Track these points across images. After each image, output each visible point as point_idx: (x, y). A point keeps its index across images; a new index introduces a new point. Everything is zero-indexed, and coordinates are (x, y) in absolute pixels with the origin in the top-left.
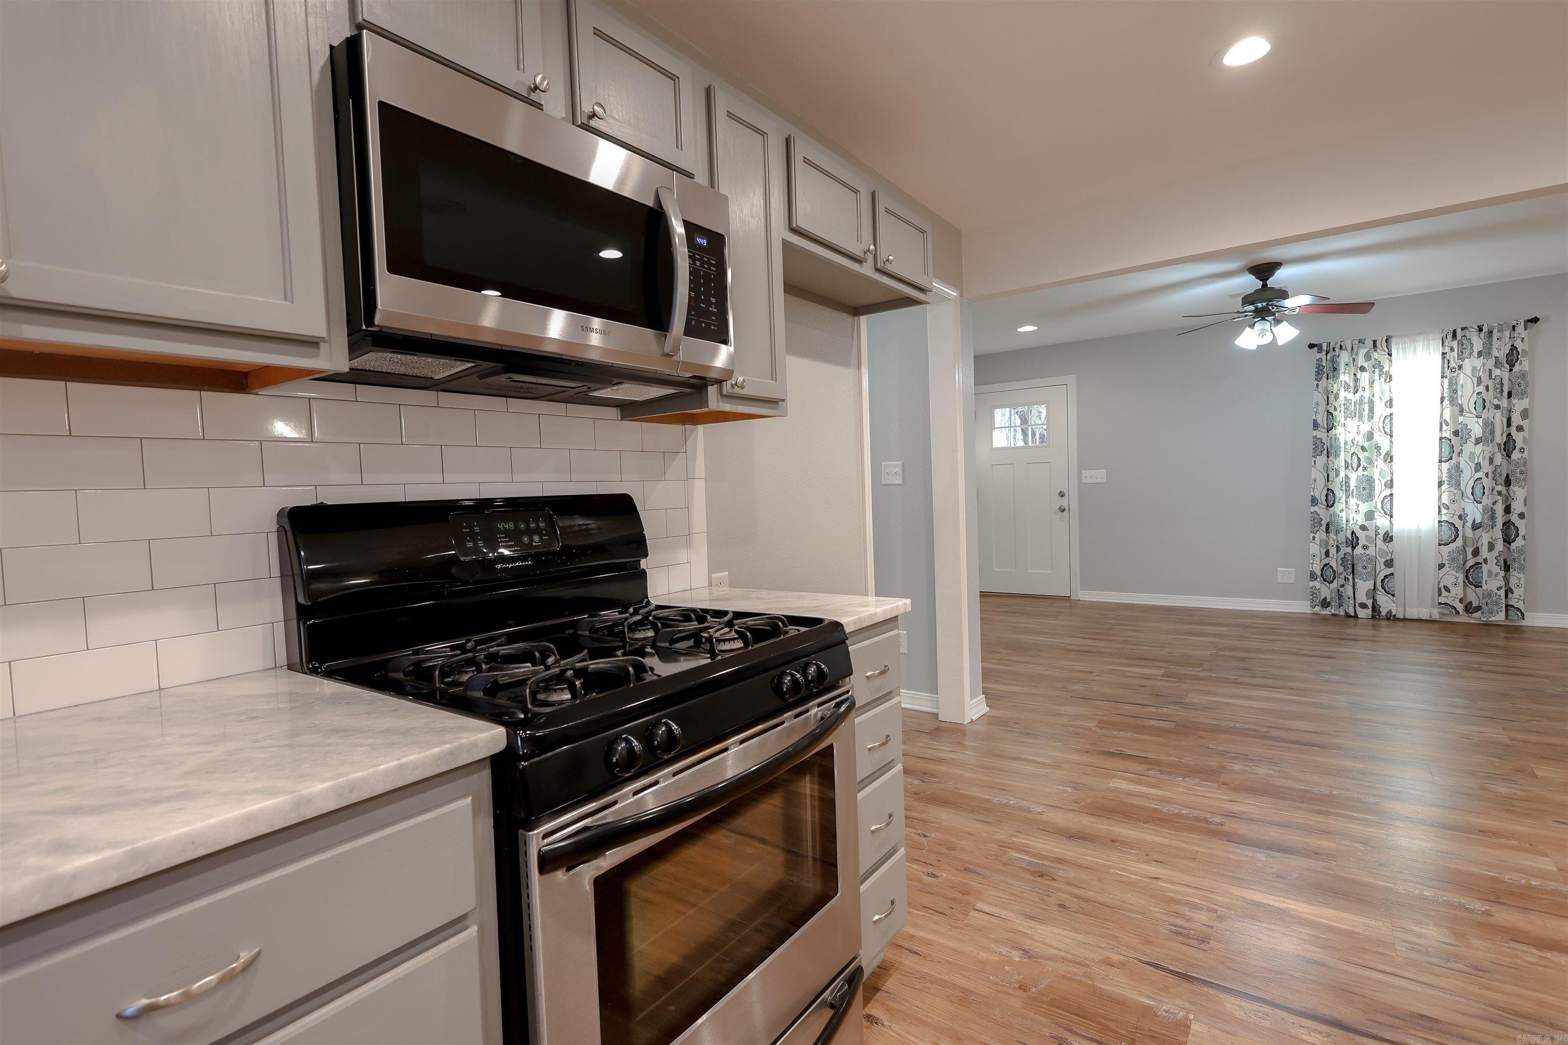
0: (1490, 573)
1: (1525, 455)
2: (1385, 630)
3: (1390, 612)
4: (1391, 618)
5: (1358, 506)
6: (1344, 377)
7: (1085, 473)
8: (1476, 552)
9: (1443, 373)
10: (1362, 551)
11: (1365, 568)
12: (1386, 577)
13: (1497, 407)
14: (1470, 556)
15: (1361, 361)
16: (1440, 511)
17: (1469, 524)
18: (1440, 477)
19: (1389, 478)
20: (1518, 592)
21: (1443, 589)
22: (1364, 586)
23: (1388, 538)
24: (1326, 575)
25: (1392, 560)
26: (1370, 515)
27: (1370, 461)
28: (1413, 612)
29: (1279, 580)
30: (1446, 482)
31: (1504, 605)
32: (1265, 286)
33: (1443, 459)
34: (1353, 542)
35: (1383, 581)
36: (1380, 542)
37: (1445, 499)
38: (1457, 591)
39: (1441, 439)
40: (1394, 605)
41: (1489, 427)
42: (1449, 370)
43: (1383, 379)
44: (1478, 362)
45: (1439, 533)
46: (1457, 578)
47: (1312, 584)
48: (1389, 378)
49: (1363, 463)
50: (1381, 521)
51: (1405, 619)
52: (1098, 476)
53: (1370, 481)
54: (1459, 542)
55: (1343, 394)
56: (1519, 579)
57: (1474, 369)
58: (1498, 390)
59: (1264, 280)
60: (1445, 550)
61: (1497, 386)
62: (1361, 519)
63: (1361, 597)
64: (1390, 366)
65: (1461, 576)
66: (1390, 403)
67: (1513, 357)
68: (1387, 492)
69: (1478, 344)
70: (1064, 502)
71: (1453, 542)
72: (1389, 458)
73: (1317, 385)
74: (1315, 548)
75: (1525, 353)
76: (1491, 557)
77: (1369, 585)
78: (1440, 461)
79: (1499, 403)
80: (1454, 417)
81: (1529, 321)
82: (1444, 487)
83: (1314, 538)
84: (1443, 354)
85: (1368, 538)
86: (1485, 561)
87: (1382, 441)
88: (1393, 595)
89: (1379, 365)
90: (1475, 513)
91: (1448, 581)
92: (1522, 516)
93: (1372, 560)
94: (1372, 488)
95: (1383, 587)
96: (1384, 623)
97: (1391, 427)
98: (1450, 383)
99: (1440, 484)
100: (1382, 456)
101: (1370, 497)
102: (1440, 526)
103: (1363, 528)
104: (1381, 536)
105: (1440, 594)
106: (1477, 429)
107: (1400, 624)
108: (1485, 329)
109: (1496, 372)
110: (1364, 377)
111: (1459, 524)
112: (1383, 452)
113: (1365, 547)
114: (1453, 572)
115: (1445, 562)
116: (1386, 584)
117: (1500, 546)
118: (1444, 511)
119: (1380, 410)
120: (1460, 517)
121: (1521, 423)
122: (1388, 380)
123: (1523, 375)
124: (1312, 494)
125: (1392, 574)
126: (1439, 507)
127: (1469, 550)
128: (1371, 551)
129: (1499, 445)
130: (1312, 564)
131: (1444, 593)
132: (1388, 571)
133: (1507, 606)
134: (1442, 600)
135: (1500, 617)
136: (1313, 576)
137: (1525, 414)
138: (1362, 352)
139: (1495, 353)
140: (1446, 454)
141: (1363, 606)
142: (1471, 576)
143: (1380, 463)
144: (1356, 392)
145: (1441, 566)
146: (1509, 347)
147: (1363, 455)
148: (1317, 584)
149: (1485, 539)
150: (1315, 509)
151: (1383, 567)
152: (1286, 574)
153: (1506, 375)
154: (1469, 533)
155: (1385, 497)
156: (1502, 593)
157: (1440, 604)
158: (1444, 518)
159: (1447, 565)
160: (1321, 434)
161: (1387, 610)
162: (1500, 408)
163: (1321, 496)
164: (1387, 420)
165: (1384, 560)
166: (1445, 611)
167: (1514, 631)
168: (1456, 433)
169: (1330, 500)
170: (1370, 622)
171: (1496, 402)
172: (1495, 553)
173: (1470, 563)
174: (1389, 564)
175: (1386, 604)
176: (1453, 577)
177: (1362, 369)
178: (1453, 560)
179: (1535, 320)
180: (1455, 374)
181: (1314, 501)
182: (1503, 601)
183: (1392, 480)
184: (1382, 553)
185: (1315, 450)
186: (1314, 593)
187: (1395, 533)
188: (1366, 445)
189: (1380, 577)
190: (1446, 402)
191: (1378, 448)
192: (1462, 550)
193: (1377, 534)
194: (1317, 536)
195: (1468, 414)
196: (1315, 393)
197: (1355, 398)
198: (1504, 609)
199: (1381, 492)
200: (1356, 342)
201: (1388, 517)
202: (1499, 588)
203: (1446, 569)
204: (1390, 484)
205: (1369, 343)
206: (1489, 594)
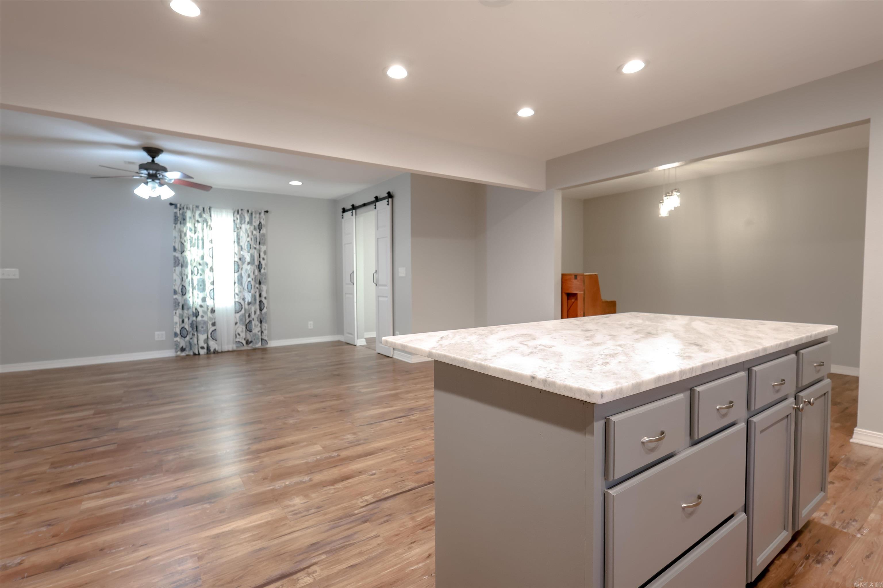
0: (255, 325)
1: (266, 271)
2: (214, 359)
3: (215, 349)
4: (215, 352)
5: (198, 294)
6: (189, 225)
8: (249, 316)
9: (234, 229)
10: (201, 319)
11: (202, 327)
12: (213, 331)
14: (247, 318)
15: (197, 217)
16: (235, 297)
17: (246, 302)
18: (235, 281)
19: (212, 280)
20: (265, 332)
22: (202, 337)
23: (213, 311)
24: (183, 333)
25: (215, 322)
26: (204, 300)
27: (203, 271)
28: (226, 348)
29: (156, 339)
31: (260, 339)
32: (153, 161)
34: (196, 314)
35: (211, 334)
36: (209, 314)
37: (237, 291)
38: (243, 335)
39: (234, 261)
40: (217, 345)
41: (252, 256)
42: (237, 229)
43: (208, 229)
44: (248, 226)
45: (235, 307)
46: (243, 329)
47: (175, 339)
48: (211, 228)
49: (200, 272)
50: (209, 302)
51: (222, 352)
53: (203, 281)
54: (243, 311)
55: (189, 234)
56: (265, 326)
57: (246, 230)
58: (255, 241)
59: (153, 157)
60: (238, 315)
61: (255, 239)
62: (199, 302)
63: (202, 343)
64: (211, 222)
65: (244, 327)
66: (212, 242)
67: (260, 227)
68: (212, 287)
69: (247, 218)
71: (241, 311)
72: (212, 269)
73: (175, 227)
74: (177, 319)
75: (264, 226)
76: (255, 317)
77: (205, 336)
78: (234, 272)
80: (239, 252)
81: (265, 212)
82: (236, 284)
83: (176, 313)
84: (234, 220)
85: (204, 312)
86: (253, 319)
87: (208, 260)
88: (216, 340)
89: (205, 221)
90: (248, 297)
91: (239, 330)
92: (265, 298)
93: (205, 323)
94: (204, 285)
95: (211, 337)
96: (212, 355)
97: (212, 254)
98: (237, 235)
99: (235, 283)
100: (209, 269)
101: (204, 290)
102: (235, 304)
103: (201, 306)
104: (210, 310)
105: (236, 337)
106: (248, 259)
107: (220, 354)
108: (250, 212)
109: (255, 232)
110: (199, 226)
111: (242, 303)
112: (209, 266)
113: (202, 317)
114: (241, 326)
115: (238, 321)
116: (213, 335)
117: (258, 312)
119: (207, 244)
120: (243, 299)
121: (264, 257)
123: (264, 235)
124: (174, 288)
125: (215, 330)
126: (234, 295)
127: (247, 315)
128: (205, 319)
129: (256, 266)
130: (175, 328)
131: (238, 336)
132: (213, 328)
133: (262, 339)
134: (237, 340)
135: (259, 345)
136: (176, 335)
137: (265, 253)
138: (198, 213)
139: (254, 224)
140: (236, 269)
141: (202, 348)
142: (248, 328)
143: (208, 272)
144: (195, 233)
145: (236, 323)
146: (258, 222)
147: (200, 267)
148: (178, 339)
149: (253, 309)
150: (176, 296)
151: (211, 326)
152: (160, 335)
153: (258, 234)
154: (247, 307)
155: (211, 290)
156: (260, 333)
157: (236, 342)
158: (237, 300)
160: (177, 254)
161: (213, 348)
162: (256, 249)
163: (178, 289)
164: (211, 250)
165: (211, 322)
166: (239, 345)
167: (264, 350)
168: (240, 259)
169: (184, 293)
170: (206, 356)
171: (255, 246)
172: (257, 315)
173: (247, 321)
174: (214, 324)
175: (214, 346)
176: (241, 328)
177: (198, 221)
178: (241, 320)
179: (267, 212)
180: (239, 231)
181: (175, 292)
182: (260, 337)
183: (213, 281)
184: (211, 319)
185: (175, 263)
186: (176, 344)
187: (216, 308)
188: (201, 262)
189: (210, 332)
190: (236, 244)
191: (207, 264)
192: (244, 315)
193: (208, 309)
194: (177, 312)
195: (244, 251)
196: (174, 231)
197: (195, 236)
198: (260, 341)
199: (209, 287)
200: (194, 207)
201: (212, 300)
202: (259, 332)
203: (238, 324)
204: (213, 283)
205: (201, 208)
206: (255, 335)
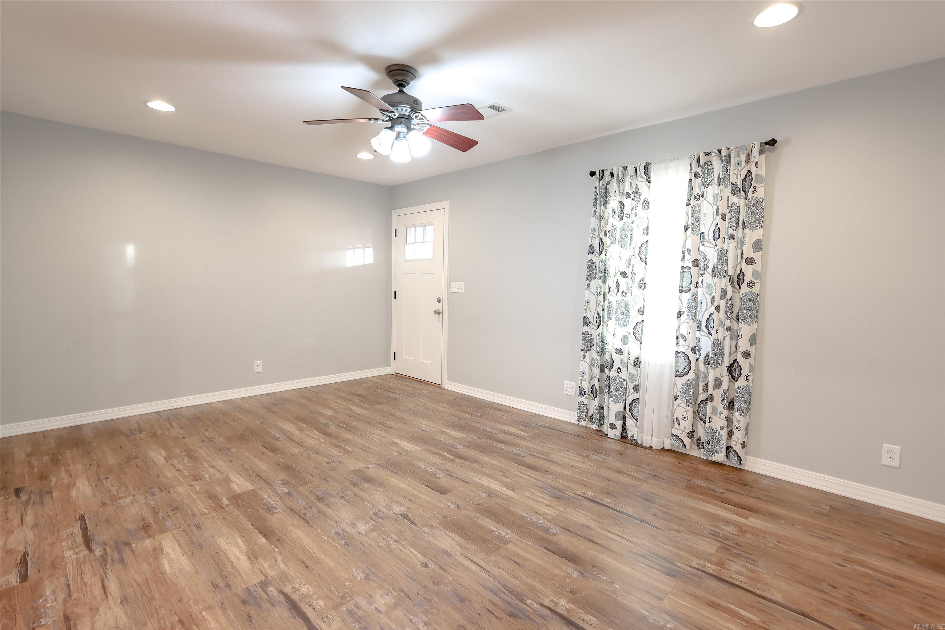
0: (715, 410)
1: (753, 289)
3: (633, 436)
4: (633, 442)
5: (615, 329)
6: (613, 203)
7: (453, 284)
8: (706, 388)
9: (688, 201)
10: (616, 374)
11: (617, 390)
12: (633, 401)
13: (732, 237)
14: (701, 391)
15: (626, 188)
16: (677, 342)
17: (702, 358)
18: (681, 308)
19: (642, 305)
20: (738, 435)
21: (675, 420)
22: (616, 407)
23: (637, 363)
25: (638, 385)
26: (625, 340)
27: (627, 287)
28: (646, 441)
29: (565, 392)
30: (686, 313)
31: (724, 447)
33: (684, 289)
34: (611, 365)
35: (631, 405)
36: (631, 369)
37: (683, 331)
38: (686, 425)
39: (683, 268)
40: (636, 429)
41: (723, 256)
42: (694, 197)
43: (640, 206)
44: (718, 190)
45: (676, 364)
46: (686, 411)
47: (580, 399)
48: (646, 204)
49: (622, 288)
50: (633, 347)
51: (642, 446)
52: (458, 287)
53: (627, 306)
54: (691, 376)
55: (611, 220)
56: (738, 421)
57: (715, 195)
58: (733, 219)
60: (680, 381)
61: (733, 214)
62: (617, 343)
63: (612, 419)
64: (648, 193)
65: (690, 410)
66: (646, 231)
67: (746, 183)
68: (640, 318)
69: (718, 167)
70: (438, 307)
71: (687, 373)
72: (642, 285)
73: (594, 211)
74: (584, 366)
75: (761, 179)
76: (718, 394)
77: (620, 407)
78: (681, 291)
79: (735, 233)
80: (695, 247)
81: (766, 143)
82: (684, 317)
83: (584, 356)
84: (690, 180)
85: (622, 362)
86: (711, 398)
87: (638, 267)
88: (636, 420)
89: (637, 192)
91: (679, 413)
92: (746, 355)
93: (624, 383)
94: (628, 314)
95: (630, 410)
97: (646, 255)
98: (693, 210)
99: (680, 314)
100: (636, 283)
101: (626, 323)
102: (677, 357)
103: (619, 351)
104: (631, 361)
105: (672, 425)
107: (639, 449)
108: (724, 153)
109: (734, 199)
110: (628, 203)
111: (693, 357)
112: (638, 279)
113: (619, 370)
114: (684, 405)
115: (679, 393)
116: (634, 409)
117: (725, 384)
118: (681, 342)
119: (639, 238)
120: (694, 350)
121: (752, 255)
122: (647, 207)
123: (759, 203)
124: (584, 315)
125: (638, 399)
126: (677, 338)
127: (701, 384)
128: (623, 375)
129: (731, 277)
130: (581, 380)
131: (676, 425)
132: (636, 396)
133: (728, 448)
134: (675, 432)
135: (720, 457)
136: (582, 392)
137: (758, 246)
138: (628, 180)
139: (733, 179)
140: (686, 284)
141: (613, 427)
142: (700, 413)
143: (635, 289)
144: (621, 219)
145: (676, 397)
146: (744, 172)
147: (622, 281)
148: (584, 400)
149: (712, 374)
150: (587, 329)
151: (632, 391)
152: (569, 387)
153: (743, 202)
154: (702, 367)
155: (637, 323)
156: (724, 433)
157: (670, 434)
158: (681, 349)
159: (680, 397)
160: (595, 258)
161: (631, 433)
162: (734, 238)
163: (592, 316)
164: (644, 248)
165: (633, 384)
166: (675, 443)
167: (732, 472)
168: (696, 263)
169: (598, 323)
170: (617, 444)
171: (731, 231)
172: (721, 391)
173: (702, 397)
174: (636, 389)
175: (632, 429)
176: (684, 410)
177: (628, 196)
178: (684, 392)
179: (772, 142)
180: (699, 202)
181: (586, 322)
182: (724, 441)
183: (643, 307)
184: (632, 377)
185: (589, 274)
186: (582, 409)
187: (642, 359)
188: (627, 271)
189: (629, 401)
190: (689, 231)
191: (635, 275)
192: (694, 384)
193: (629, 359)
194: (587, 354)
195: (707, 244)
196: (593, 219)
197: (619, 224)
198: (724, 450)
199: (634, 317)
200: (621, 169)
201: (639, 343)
202: (722, 428)
203: (679, 401)
204: (642, 311)
205: (631, 170)
206: (712, 432)
